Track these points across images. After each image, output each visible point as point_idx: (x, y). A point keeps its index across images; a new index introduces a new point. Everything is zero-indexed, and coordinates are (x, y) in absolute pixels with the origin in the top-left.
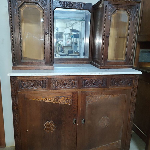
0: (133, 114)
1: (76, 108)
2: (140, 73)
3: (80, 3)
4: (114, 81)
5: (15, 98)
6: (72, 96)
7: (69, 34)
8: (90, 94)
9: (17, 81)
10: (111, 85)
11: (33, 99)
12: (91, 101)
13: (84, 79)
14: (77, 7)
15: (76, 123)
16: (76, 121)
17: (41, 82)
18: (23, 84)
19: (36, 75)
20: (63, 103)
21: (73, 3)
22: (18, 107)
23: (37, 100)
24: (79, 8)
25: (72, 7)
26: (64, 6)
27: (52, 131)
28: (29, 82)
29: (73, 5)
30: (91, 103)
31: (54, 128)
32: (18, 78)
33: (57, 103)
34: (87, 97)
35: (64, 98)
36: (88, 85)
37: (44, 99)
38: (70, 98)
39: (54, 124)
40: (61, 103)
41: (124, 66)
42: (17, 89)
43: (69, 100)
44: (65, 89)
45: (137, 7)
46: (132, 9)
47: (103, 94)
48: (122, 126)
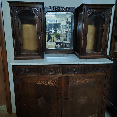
0: (106, 95)
1: (61, 89)
2: (112, 62)
3: (65, 7)
4: (91, 69)
5: (16, 81)
6: (58, 80)
7: (65, 25)
8: (72, 79)
9: (17, 69)
10: (88, 72)
11: (29, 82)
12: (72, 84)
13: (67, 67)
14: (64, 11)
15: (61, 100)
16: (61, 98)
17: (35, 69)
18: (21, 71)
19: (30, 65)
20: (51, 85)
21: (60, 7)
22: (18, 87)
23: (32, 82)
24: (65, 11)
25: (59, 10)
26: (54, 10)
27: (43, 105)
28: (26, 69)
29: (60, 9)
30: (72, 85)
31: (44, 103)
32: (18, 66)
33: (46, 84)
34: (69, 81)
35: (51, 81)
36: (70, 72)
37: (37, 81)
38: (56, 81)
39: (44, 100)
40: (50, 85)
41: (100, 57)
42: (17, 74)
43: (55, 82)
44: (52, 74)
45: (110, 9)
46: (106, 12)
47: (82, 79)
48: (98, 104)
